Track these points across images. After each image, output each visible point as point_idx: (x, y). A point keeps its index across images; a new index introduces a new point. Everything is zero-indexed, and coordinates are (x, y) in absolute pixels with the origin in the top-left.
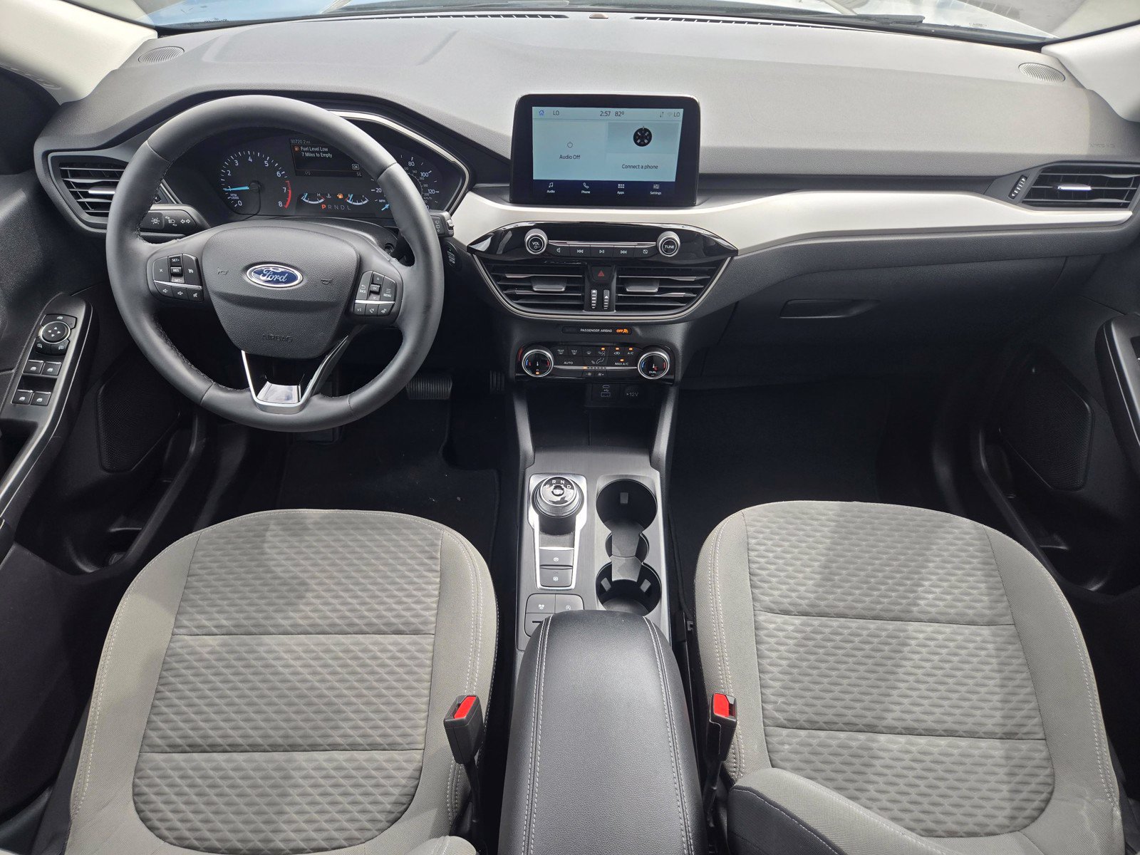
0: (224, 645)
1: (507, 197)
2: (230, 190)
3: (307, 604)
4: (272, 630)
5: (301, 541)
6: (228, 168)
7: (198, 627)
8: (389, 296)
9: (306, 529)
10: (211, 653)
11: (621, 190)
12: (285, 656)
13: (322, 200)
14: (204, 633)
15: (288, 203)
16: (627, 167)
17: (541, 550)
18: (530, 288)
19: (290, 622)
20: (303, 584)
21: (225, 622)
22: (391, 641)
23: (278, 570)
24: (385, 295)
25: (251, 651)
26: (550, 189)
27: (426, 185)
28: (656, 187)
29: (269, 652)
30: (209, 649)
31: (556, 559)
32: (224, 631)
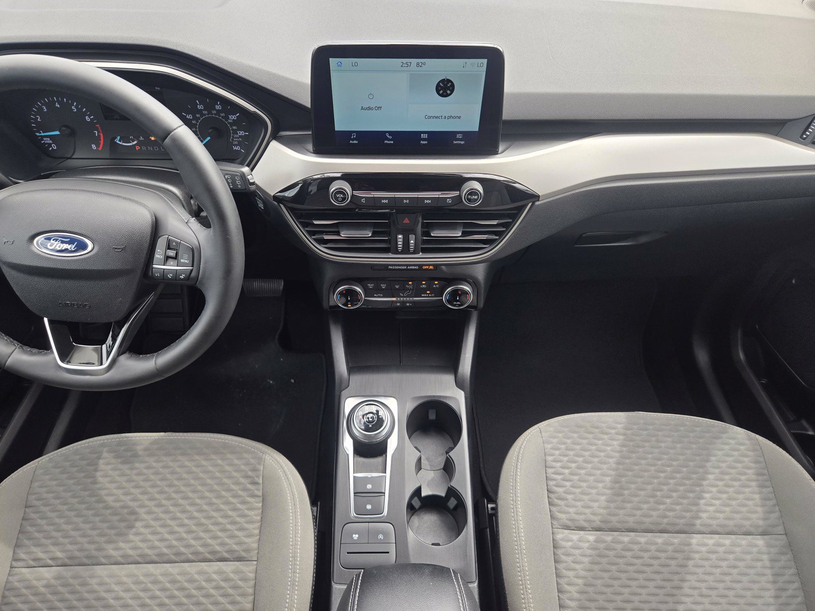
0: (58, 578)
1: (310, 147)
2: (43, 134)
3: (137, 534)
4: (103, 560)
5: (131, 469)
6: (37, 114)
7: (34, 560)
8: (186, 261)
9: (136, 455)
10: (46, 586)
11: (424, 140)
12: (116, 588)
13: (135, 142)
14: (40, 565)
15: (101, 145)
16: (430, 117)
17: (354, 477)
18: (338, 233)
19: (121, 552)
20: (133, 513)
21: (59, 555)
22: (216, 568)
23: (110, 499)
24: (182, 261)
25: (84, 584)
26: (353, 140)
27: (234, 128)
28: (459, 136)
29: (100, 584)
30: (44, 582)
31: (369, 486)
32: (59, 562)
